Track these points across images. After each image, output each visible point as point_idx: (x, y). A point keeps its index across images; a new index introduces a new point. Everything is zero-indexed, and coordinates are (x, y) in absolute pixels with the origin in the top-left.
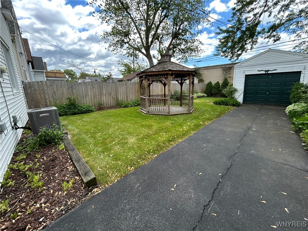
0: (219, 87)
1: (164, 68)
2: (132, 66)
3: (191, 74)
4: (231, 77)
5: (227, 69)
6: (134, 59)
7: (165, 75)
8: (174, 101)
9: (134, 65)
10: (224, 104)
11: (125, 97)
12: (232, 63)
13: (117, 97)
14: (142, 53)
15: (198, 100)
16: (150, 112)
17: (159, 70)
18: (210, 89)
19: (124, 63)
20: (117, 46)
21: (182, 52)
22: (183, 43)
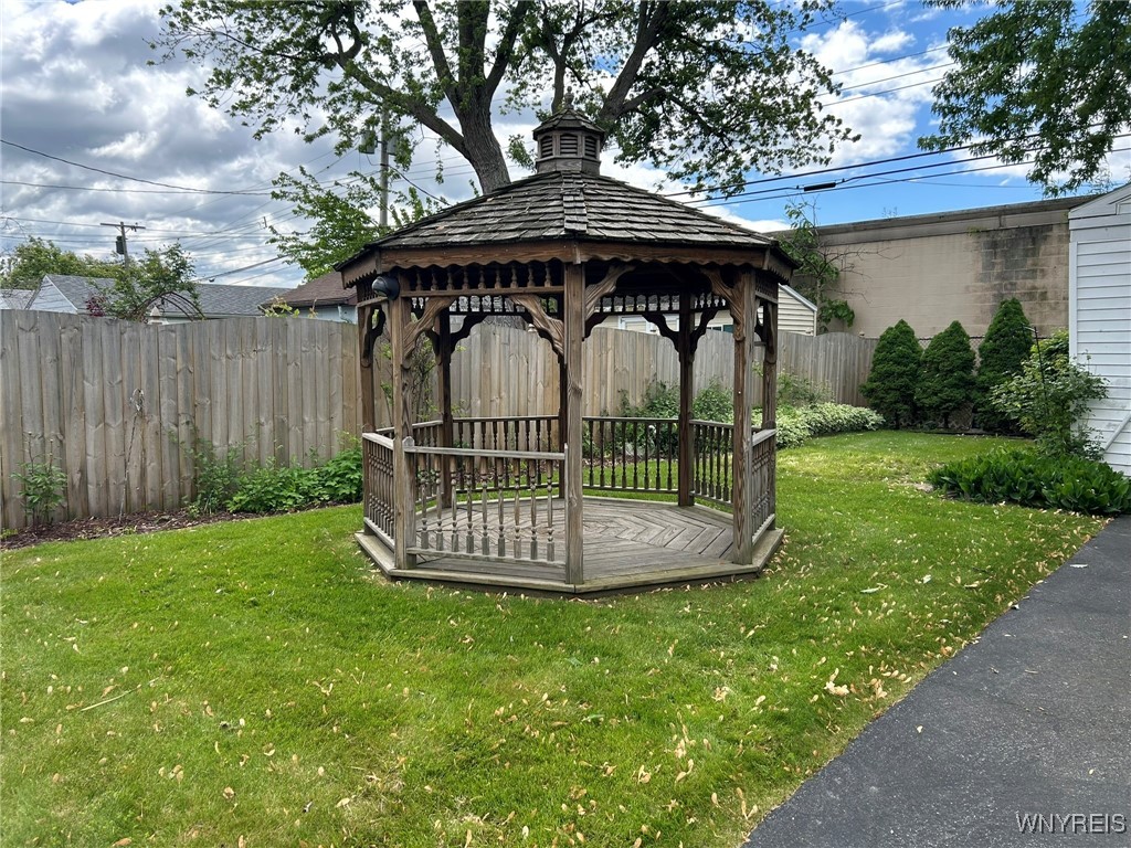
0: (967, 365)
1: (536, 221)
2: (374, 213)
3: (747, 268)
4: (1044, 295)
5: (1013, 243)
6: (385, 165)
7: (537, 272)
8: (646, 458)
9: (383, 207)
10: (1011, 490)
11: (267, 428)
12: (1050, 197)
13: (195, 431)
14: (440, 128)
15: (820, 456)
16: (424, 565)
17: (493, 236)
18: (901, 375)
19: (316, 193)
20: (270, 82)
21: (707, 131)
22: (713, 73)
